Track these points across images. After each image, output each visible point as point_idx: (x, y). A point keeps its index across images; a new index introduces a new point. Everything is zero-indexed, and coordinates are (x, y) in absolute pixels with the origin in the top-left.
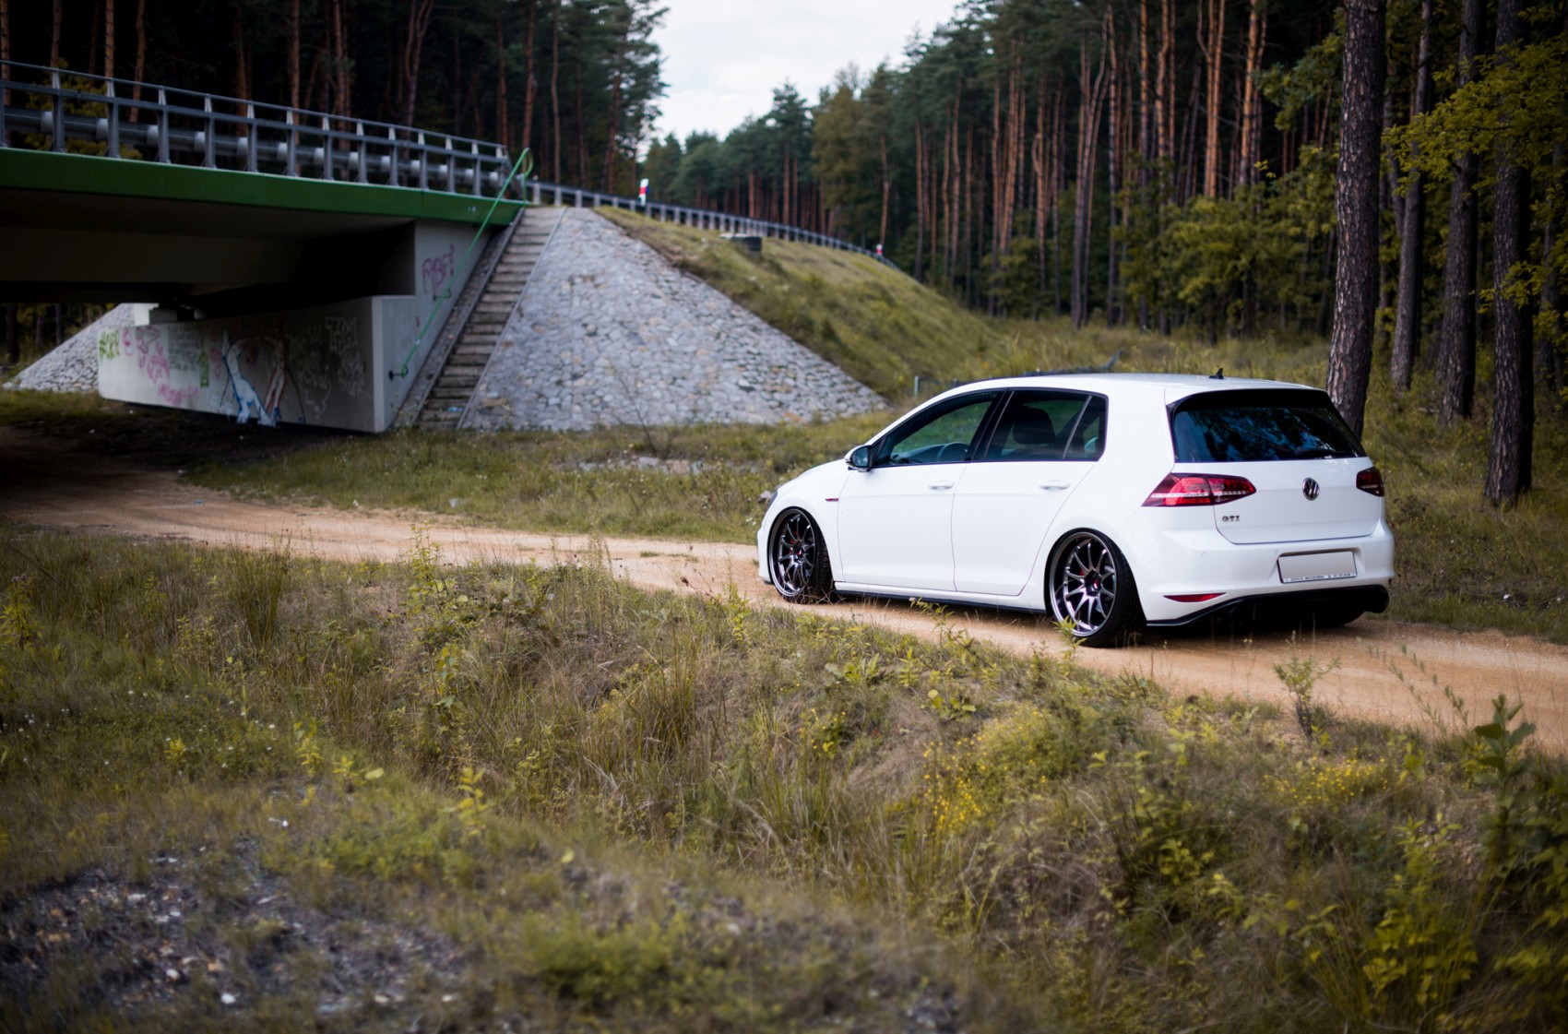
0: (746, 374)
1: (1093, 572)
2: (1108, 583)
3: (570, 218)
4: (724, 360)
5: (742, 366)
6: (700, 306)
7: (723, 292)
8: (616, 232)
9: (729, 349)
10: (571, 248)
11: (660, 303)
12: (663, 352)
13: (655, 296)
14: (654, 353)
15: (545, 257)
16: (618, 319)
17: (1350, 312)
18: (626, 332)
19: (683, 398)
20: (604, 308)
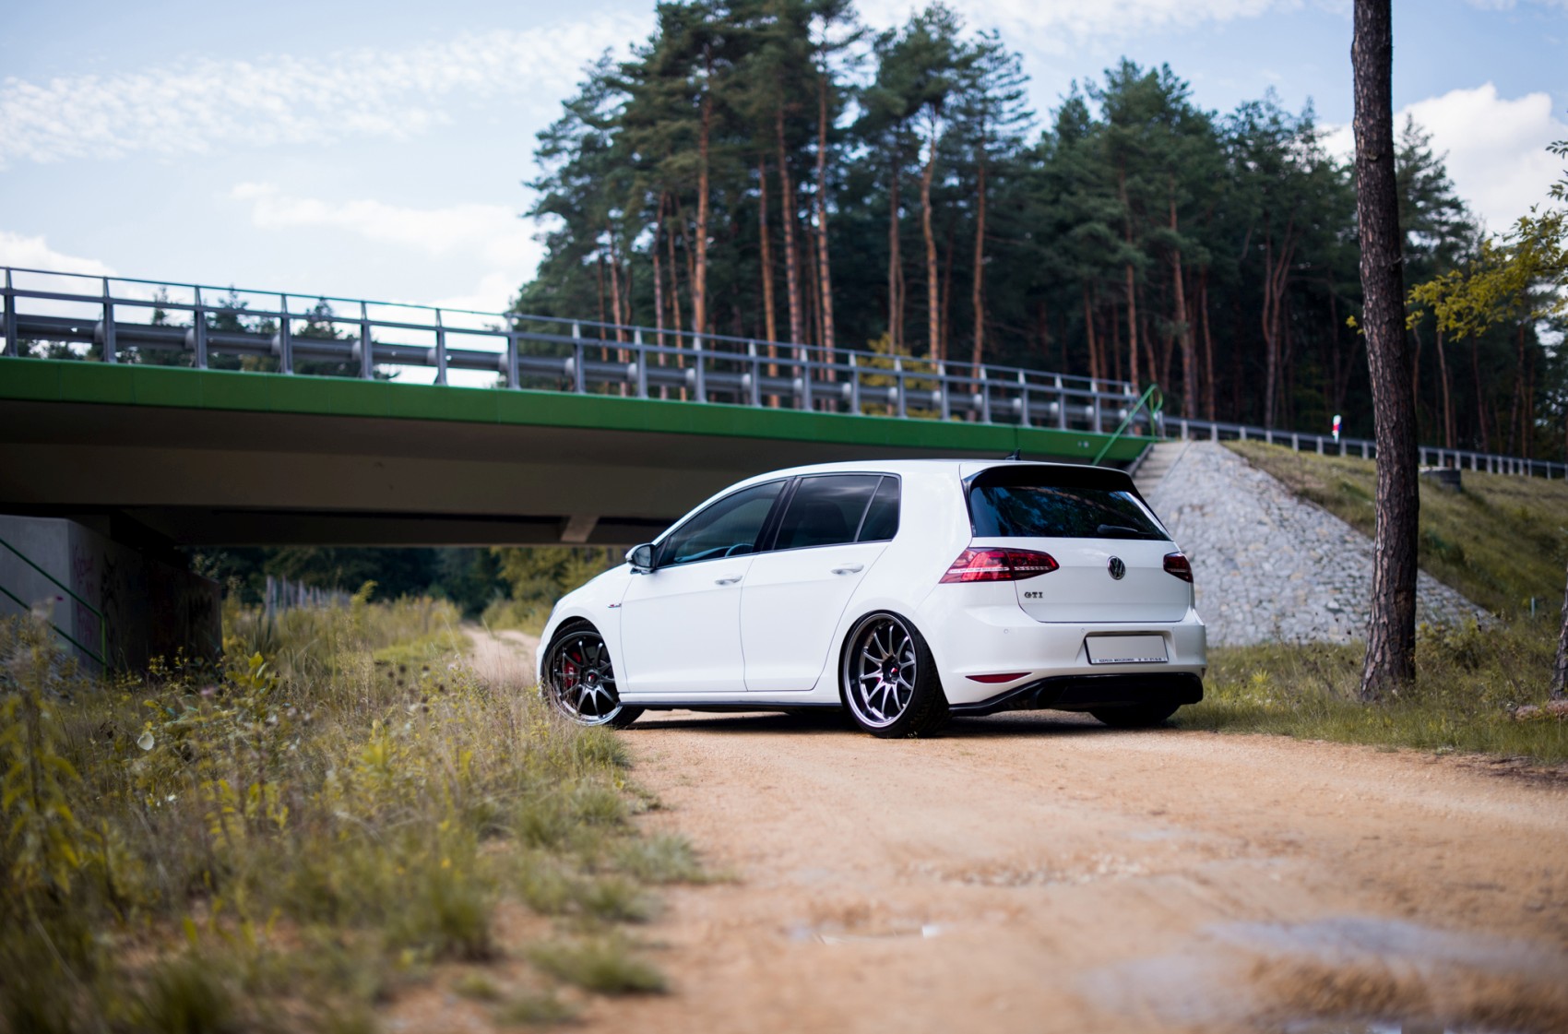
0: (1338, 596)
1: (891, 658)
2: (907, 674)
3: (1192, 451)
4: (1318, 584)
5: (1336, 589)
6: (1308, 533)
7: (1343, 518)
8: (1237, 463)
9: (1328, 573)
10: (1188, 480)
11: (1265, 529)
12: (1255, 577)
13: (1260, 523)
14: (1245, 578)
15: (1161, 489)
16: (1218, 546)
17: (1383, 457)
18: (1223, 558)
19: (1264, 620)
20: (1206, 536)
